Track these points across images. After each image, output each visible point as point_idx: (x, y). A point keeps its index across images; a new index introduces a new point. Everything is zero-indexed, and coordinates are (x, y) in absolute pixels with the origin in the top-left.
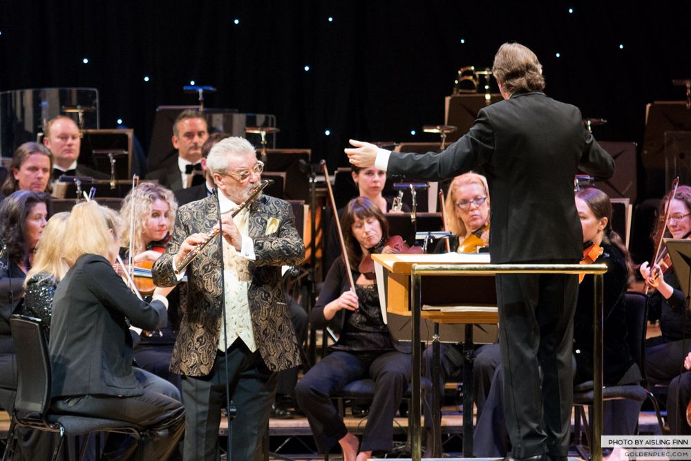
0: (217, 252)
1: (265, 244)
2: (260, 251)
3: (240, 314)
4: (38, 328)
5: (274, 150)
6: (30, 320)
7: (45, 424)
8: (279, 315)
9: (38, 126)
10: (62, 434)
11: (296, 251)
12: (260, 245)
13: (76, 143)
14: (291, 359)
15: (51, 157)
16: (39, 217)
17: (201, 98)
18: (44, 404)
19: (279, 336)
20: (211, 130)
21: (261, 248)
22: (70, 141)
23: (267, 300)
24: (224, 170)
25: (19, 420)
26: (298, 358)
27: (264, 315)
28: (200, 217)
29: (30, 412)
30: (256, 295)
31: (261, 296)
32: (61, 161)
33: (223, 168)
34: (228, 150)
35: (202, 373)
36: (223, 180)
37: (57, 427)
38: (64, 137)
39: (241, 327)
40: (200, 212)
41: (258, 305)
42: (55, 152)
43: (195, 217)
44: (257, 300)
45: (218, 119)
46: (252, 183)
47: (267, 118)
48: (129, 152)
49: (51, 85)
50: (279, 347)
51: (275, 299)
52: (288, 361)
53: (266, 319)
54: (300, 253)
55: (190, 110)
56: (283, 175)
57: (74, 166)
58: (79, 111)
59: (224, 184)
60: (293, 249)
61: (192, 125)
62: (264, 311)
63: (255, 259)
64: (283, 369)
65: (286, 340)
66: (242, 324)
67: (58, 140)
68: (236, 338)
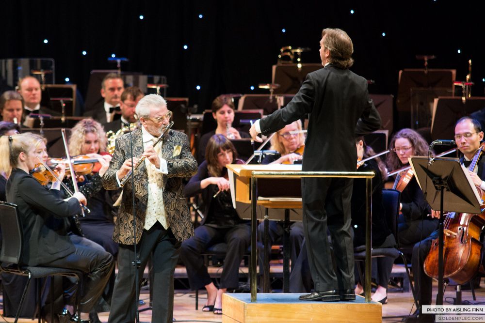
0: (143, 168)
1: (174, 164)
2: (171, 169)
3: (159, 207)
4: (16, 210)
6: (10, 205)
7: (19, 270)
8: (181, 206)
9: (16, 82)
10: (30, 276)
11: (192, 168)
12: (171, 164)
13: (38, 94)
14: (190, 232)
17: (119, 65)
18: (19, 258)
19: (181, 219)
21: (171, 167)
22: (34, 92)
23: (174, 198)
24: (147, 116)
25: (2, 268)
27: (172, 207)
29: (10, 263)
30: (168, 195)
31: (171, 195)
33: (147, 114)
34: (150, 103)
35: (133, 243)
36: (146, 122)
37: (27, 272)
38: (30, 89)
39: (159, 215)
41: (169, 201)
42: (26, 99)
43: (128, 145)
44: (168, 198)
45: (130, 79)
46: (164, 124)
47: (160, 79)
48: (73, 99)
49: (24, 56)
50: (182, 226)
51: (179, 196)
52: (188, 234)
53: (174, 209)
54: (195, 169)
55: (113, 73)
57: (38, 107)
58: (42, 74)
59: (147, 124)
60: (191, 167)
61: (114, 83)
62: (173, 205)
63: (167, 173)
65: (186, 222)
66: (159, 213)
67: (26, 92)
68: (155, 221)
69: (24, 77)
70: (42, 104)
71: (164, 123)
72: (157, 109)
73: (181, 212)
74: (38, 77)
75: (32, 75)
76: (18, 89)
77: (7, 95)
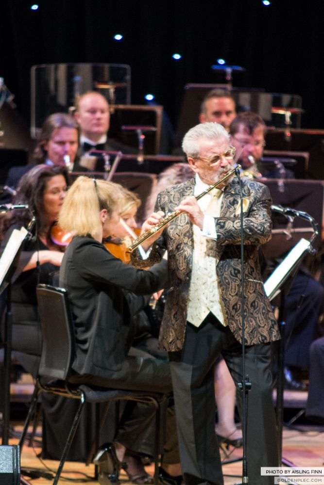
0: (188, 232)
1: (227, 223)
2: (221, 230)
3: (211, 290)
4: (63, 298)
5: (299, 130)
6: (56, 290)
7: (67, 390)
8: (251, 292)
9: (71, 100)
10: (83, 400)
11: (259, 230)
12: (222, 224)
13: (105, 118)
14: (265, 334)
15: (79, 130)
16: (56, 191)
17: (229, 77)
18: (67, 370)
19: (251, 311)
20: (239, 109)
21: (222, 227)
22: (98, 115)
23: (237, 277)
24: (197, 154)
25: (42, 386)
26: (275, 333)
27: (233, 290)
28: (177, 199)
29: (53, 378)
30: (225, 271)
31: (231, 272)
32: (90, 134)
33: (195, 152)
34: (200, 135)
35: (178, 348)
36: (196, 164)
37: (79, 393)
38: (93, 111)
39: (212, 302)
40: (177, 195)
41: (227, 281)
42: (84, 126)
43: (172, 200)
44: (226, 276)
45: (245, 98)
46: (223, 167)
47: (292, 99)
48: (157, 129)
49: (84, 60)
50: (251, 322)
51: (247, 275)
52: (262, 336)
53: (237, 294)
54: (263, 232)
56: (306, 155)
57: (103, 140)
58: (111, 88)
59: (197, 167)
60: (256, 228)
61: (221, 104)
62: (234, 287)
63: (216, 237)
64: (255, 343)
65: (260, 316)
66: (213, 299)
67: (87, 115)
68: (208, 313)
69: (83, 92)
70: (111, 134)
71: (222, 165)
72: (211, 143)
73: (251, 300)
74: (104, 92)
75: (95, 90)
76: (74, 111)
77: (55, 119)
